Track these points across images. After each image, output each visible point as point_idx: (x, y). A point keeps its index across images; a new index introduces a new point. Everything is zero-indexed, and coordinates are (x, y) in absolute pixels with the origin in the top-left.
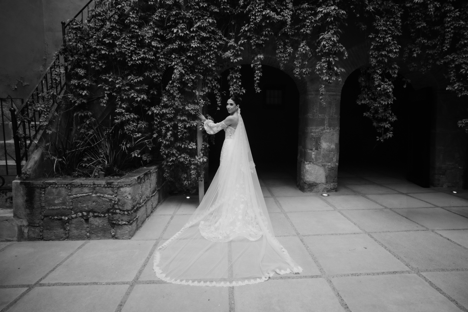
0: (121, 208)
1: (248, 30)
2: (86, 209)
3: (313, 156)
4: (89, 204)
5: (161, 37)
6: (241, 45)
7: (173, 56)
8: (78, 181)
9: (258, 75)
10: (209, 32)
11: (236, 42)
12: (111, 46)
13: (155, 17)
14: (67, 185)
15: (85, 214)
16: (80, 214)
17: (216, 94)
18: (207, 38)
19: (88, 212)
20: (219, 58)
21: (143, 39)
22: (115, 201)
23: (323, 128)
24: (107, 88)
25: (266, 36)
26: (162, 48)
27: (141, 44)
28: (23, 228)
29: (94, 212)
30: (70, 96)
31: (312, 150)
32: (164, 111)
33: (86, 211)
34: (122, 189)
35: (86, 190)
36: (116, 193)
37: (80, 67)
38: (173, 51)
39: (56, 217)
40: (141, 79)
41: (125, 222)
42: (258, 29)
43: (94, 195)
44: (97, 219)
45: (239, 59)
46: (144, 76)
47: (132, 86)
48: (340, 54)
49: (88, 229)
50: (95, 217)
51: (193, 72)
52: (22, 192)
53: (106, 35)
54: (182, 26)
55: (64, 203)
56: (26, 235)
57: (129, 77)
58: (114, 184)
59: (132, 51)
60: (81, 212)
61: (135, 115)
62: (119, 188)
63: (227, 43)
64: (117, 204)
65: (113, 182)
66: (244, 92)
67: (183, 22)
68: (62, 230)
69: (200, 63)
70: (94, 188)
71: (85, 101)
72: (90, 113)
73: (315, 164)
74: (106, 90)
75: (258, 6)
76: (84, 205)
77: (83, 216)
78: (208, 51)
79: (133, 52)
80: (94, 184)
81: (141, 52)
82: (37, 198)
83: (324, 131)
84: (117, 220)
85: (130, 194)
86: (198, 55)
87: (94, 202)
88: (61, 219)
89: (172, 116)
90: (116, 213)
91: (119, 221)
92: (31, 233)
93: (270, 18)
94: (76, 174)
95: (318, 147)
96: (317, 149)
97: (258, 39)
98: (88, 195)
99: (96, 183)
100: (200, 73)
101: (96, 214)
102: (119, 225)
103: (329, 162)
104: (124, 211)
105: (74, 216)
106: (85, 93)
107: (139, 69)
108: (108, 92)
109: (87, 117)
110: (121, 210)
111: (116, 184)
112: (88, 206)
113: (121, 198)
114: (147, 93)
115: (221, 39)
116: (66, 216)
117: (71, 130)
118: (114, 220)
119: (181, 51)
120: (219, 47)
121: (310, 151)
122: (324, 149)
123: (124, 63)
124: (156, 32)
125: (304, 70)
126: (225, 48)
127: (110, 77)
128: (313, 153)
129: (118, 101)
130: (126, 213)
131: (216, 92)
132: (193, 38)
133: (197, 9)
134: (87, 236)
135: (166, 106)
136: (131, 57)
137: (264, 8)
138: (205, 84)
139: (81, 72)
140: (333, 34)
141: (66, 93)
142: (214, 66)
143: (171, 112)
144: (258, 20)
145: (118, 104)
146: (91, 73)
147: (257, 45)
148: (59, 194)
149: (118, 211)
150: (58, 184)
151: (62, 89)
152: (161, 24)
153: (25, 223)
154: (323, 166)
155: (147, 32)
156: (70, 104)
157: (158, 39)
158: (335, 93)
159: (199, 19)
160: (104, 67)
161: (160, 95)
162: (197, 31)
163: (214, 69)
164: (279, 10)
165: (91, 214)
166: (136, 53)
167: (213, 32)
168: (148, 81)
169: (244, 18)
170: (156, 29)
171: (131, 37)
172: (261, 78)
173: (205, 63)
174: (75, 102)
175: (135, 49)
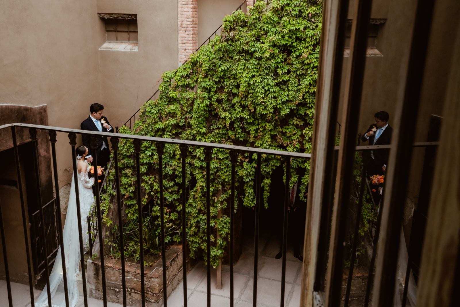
0: (152, 291)
2: (130, 287)
4: (132, 284)
14: (119, 270)
15: (129, 290)
19: (131, 289)
22: (148, 286)
24: (147, 188)
28: (92, 290)
29: (135, 290)
33: (130, 288)
34: (152, 279)
35: (131, 275)
36: (149, 281)
37: (128, 168)
39: (111, 288)
40: (172, 183)
41: (154, 301)
43: (135, 279)
44: (136, 294)
45: (250, 178)
46: (175, 181)
47: (166, 189)
49: (131, 299)
50: (136, 293)
52: (92, 268)
55: (117, 280)
56: (94, 295)
57: (164, 182)
58: (148, 275)
59: (166, 163)
61: (168, 209)
62: (151, 278)
63: (243, 162)
64: (149, 288)
65: (147, 274)
66: (256, 204)
68: (115, 296)
69: (218, 177)
70: (135, 275)
71: (132, 195)
72: (135, 203)
75: (265, 143)
76: (129, 284)
78: (225, 168)
80: (135, 273)
84: (149, 298)
85: (158, 283)
86: (217, 172)
87: (135, 283)
88: (115, 290)
89: (195, 215)
90: (148, 294)
91: (150, 299)
92: (97, 294)
98: (132, 279)
99: (136, 272)
100: (220, 184)
101: (136, 291)
102: (150, 301)
104: (153, 293)
106: (131, 189)
107: (172, 177)
108: (148, 192)
109: (133, 205)
110: (151, 292)
111: (149, 275)
112: (131, 285)
113: (152, 285)
114: (178, 192)
116: (117, 288)
118: (147, 298)
127: (150, 180)
129: (155, 198)
130: (155, 295)
132: (213, 159)
134: (130, 304)
135: (191, 206)
136: (165, 167)
139: (129, 173)
143: (195, 213)
145: (155, 201)
148: (114, 274)
149: (150, 293)
150: (113, 268)
153: (94, 288)
156: (121, 195)
160: (145, 171)
161: (187, 197)
162: (216, 154)
165: (133, 291)
172: (269, 198)
173: (223, 177)
174: (124, 195)
175: (169, 161)
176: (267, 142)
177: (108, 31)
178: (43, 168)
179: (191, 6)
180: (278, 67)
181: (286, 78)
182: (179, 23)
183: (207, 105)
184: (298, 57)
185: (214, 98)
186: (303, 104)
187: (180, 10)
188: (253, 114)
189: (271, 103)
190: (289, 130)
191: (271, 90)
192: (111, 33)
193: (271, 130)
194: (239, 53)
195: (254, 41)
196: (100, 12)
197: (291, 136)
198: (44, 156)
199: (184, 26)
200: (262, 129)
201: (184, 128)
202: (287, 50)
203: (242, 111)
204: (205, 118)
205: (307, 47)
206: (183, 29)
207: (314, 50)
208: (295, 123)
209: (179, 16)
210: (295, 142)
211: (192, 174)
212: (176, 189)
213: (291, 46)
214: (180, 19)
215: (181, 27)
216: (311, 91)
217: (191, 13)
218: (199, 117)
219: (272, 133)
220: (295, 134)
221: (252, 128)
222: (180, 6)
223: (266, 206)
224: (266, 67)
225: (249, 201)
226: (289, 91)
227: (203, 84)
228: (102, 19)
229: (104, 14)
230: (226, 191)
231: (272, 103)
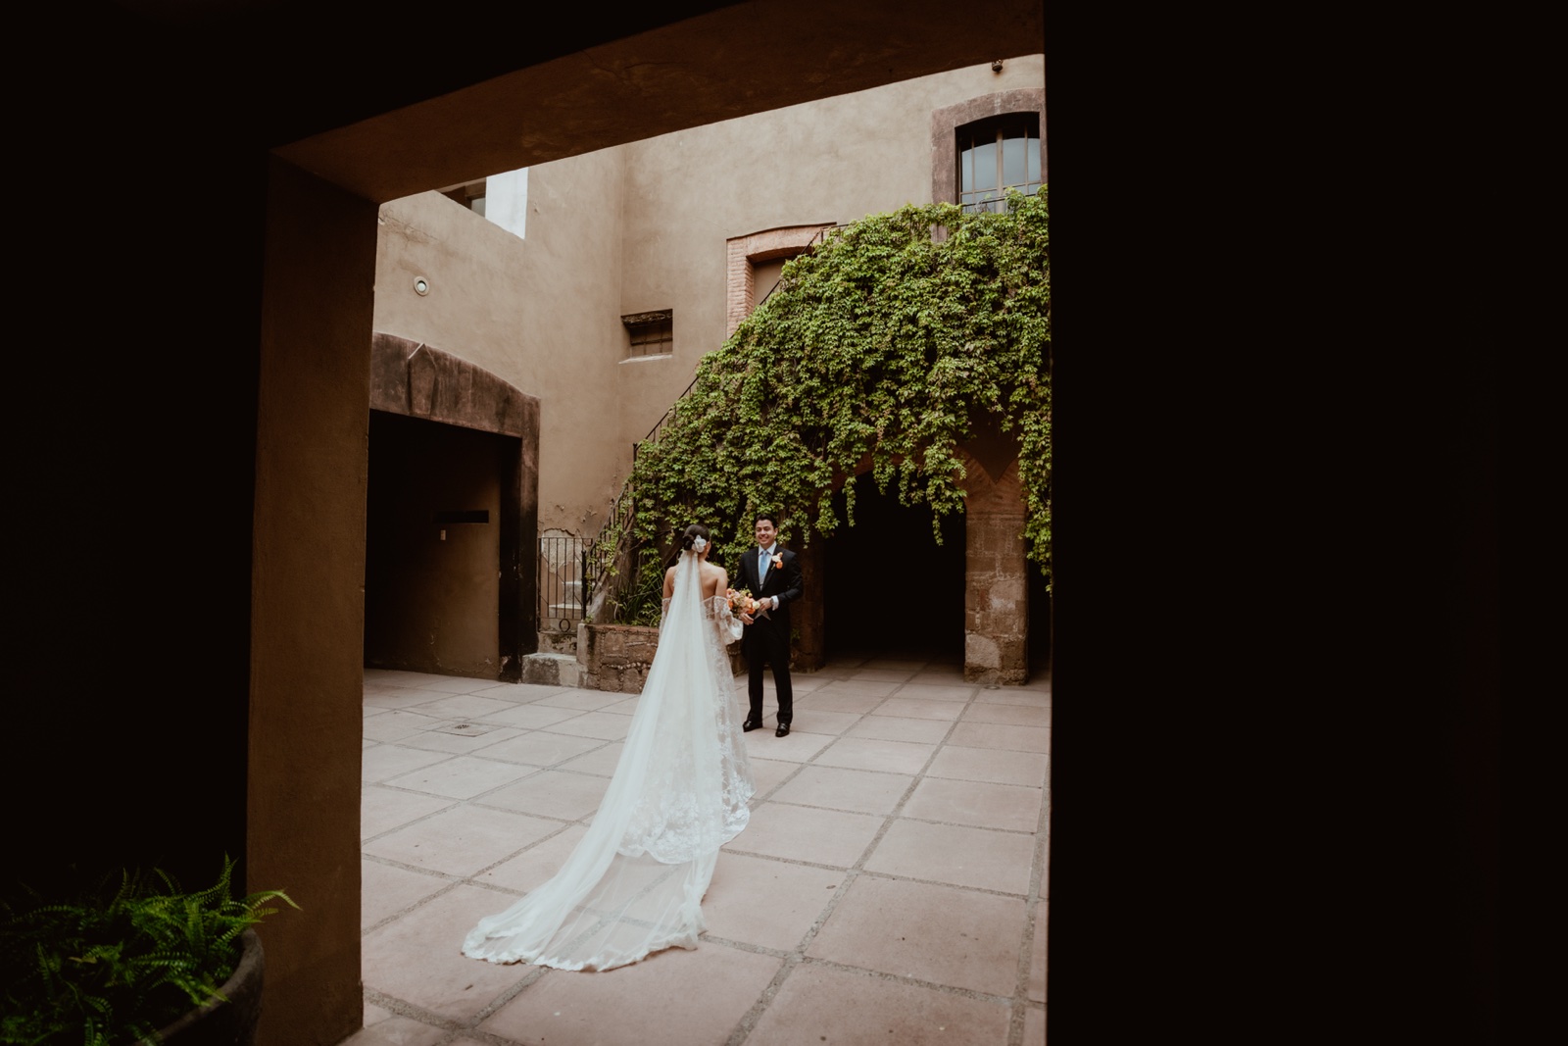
1: (835, 447)
2: (640, 660)
3: (978, 621)
5: (735, 458)
6: (830, 465)
7: (747, 483)
8: (635, 629)
9: (851, 503)
10: (790, 450)
11: (825, 460)
12: (681, 472)
13: (730, 435)
14: (625, 632)
15: (639, 664)
16: (634, 665)
17: (802, 528)
18: (786, 458)
19: (642, 663)
20: (804, 482)
21: (715, 464)
23: (992, 573)
24: (674, 523)
25: (857, 453)
26: (736, 474)
27: (713, 469)
28: (583, 675)
30: (636, 531)
31: (974, 610)
32: (737, 550)
35: (641, 638)
37: (648, 497)
38: (746, 476)
39: (612, 666)
40: (711, 510)
42: (847, 446)
45: (826, 483)
46: (715, 507)
47: (701, 520)
48: (953, 473)
51: (771, 501)
52: (585, 637)
53: (675, 460)
54: (757, 447)
55: (620, 651)
56: (585, 682)
57: (699, 508)
59: (702, 478)
60: (636, 662)
63: (814, 461)
66: (837, 524)
67: (759, 441)
68: (617, 681)
69: (779, 489)
70: (649, 637)
71: (651, 537)
72: (655, 551)
73: (980, 635)
74: (672, 525)
77: (636, 667)
78: (788, 474)
79: (703, 480)
80: (649, 633)
81: (712, 479)
82: (597, 644)
83: (995, 580)
86: (776, 480)
88: (617, 668)
92: (589, 680)
93: (857, 432)
94: (635, 622)
95: (984, 605)
96: (983, 609)
97: (848, 457)
100: (781, 502)
103: (1006, 633)
105: (629, 666)
106: (651, 527)
107: (711, 499)
108: (675, 527)
109: (652, 556)
112: (642, 657)
114: (719, 526)
115: (805, 456)
116: (621, 665)
117: (636, 571)
119: (755, 476)
120: (803, 468)
121: (972, 613)
122: (996, 609)
123: (693, 492)
124: (732, 452)
125: (913, 495)
126: (811, 468)
127: (678, 509)
128: (978, 616)
131: (802, 524)
132: (770, 459)
133: (777, 423)
135: (739, 544)
136: (701, 485)
137: (851, 420)
138: (789, 515)
139: (649, 503)
140: (940, 449)
141: (633, 527)
142: (797, 492)
144: (843, 436)
146: (660, 504)
147: (847, 464)
148: (617, 640)
150: (616, 630)
151: (629, 522)
152: (736, 442)
153: (586, 670)
154: (994, 637)
155: (721, 453)
156: (636, 541)
157: (732, 461)
158: (1011, 516)
159: (780, 434)
160: (672, 496)
161: (734, 529)
162: (774, 451)
163: (798, 495)
164: (873, 419)
165: (645, 665)
166: (706, 481)
167: (797, 450)
168: (719, 512)
169: (829, 433)
170: (730, 449)
171: (703, 461)
172: (855, 508)
173: (786, 488)
174: (641, 539)
175: (706, 475)
176: (846, 415)
177: (633, 345)
178: (526, 483)
179: (745, 288)
180: (855, 307)
181: (868, 320)
182: (729, 311)
183: (760, 378)
184: (882, 292)
185: (772, 372)
186: (891, 355)
187: (729, 294)
188: (824, 378)
189: (847, 353)
190: (877, 397)
191: (848, 334)
192: (637, 347)
193: (851, 397)
194: (804, 301)
195: (822, 280)
196: (624, 314)
197: (880, 405)
198: (530, 468)
199: (735, 314)
200: (838, 399)
201: (727, 425)
202: (866, 284)
203: (811, 378)
204: (759, 401)
205: (893, 277)
206: (733, 319)
207: (902, 279)
208: (885, 386)
209: (729, 302)
210: (887, 412)
211: (740, 492)
212: (717, 520)
213: (872, 276)
214: (729, 307)
215: (731, 316)
216: (903, 331)
217: (744, 297)
218: (751, 400)
219: (854, 401)
220: (885, 402)
221: (824, 404)
222: (730, 289)
223: (852, 523)
224: (839, 308)
225: (825, 522)
226: (871, 336)
227: (755, 353)
228: (627, 325)
229: (630, 316)
230: (792, 513)
231: (849, 352)
